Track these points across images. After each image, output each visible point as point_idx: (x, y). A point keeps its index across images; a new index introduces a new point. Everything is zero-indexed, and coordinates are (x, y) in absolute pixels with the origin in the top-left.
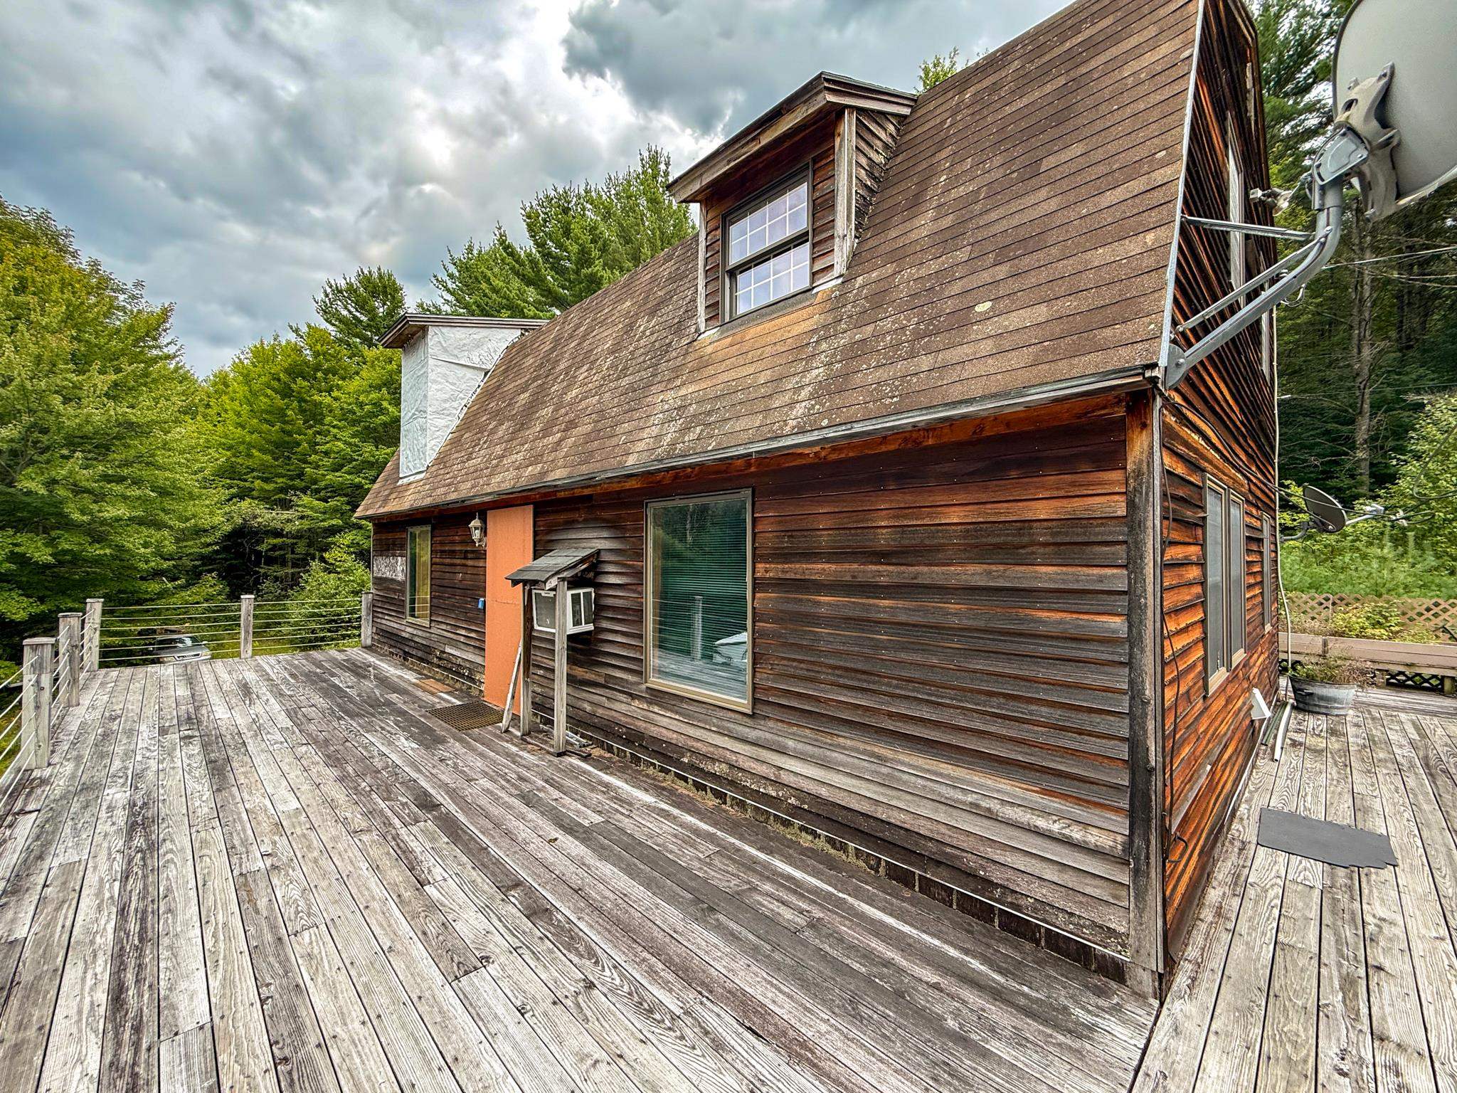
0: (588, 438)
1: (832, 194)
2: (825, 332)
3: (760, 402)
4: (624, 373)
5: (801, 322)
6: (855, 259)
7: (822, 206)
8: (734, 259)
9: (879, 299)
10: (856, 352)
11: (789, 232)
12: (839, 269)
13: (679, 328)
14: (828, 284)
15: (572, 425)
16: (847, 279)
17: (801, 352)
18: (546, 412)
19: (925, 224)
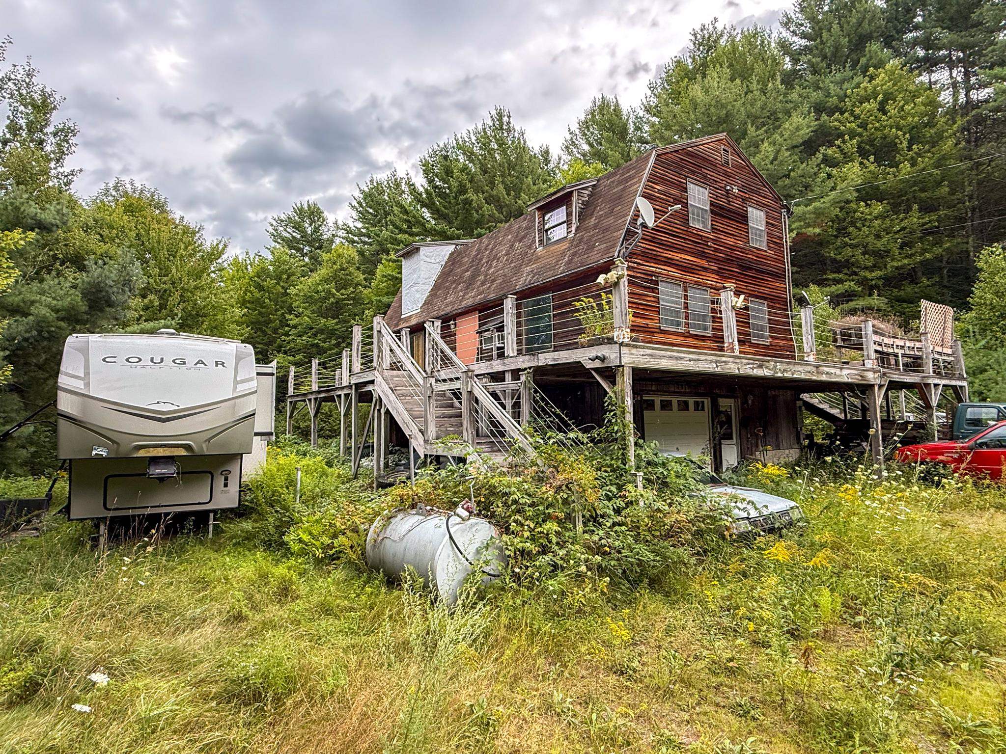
0: (501, 284)
1: (571, 212)
2: (569, 249)
3: (553, 267)
4: (512, 262)
5: (564, 246)
6: (577, 228)
7: (569, 215)
8: (546, 227)
9: (581, 240)
10: (574, 254)
11: (561, 221)
12: (574, 231)
13: (530, 247)
14: (571, 235)
15: (494, 281)
16: (575, 234)
17: (563, 254)
18: (482, 278)
19: (593, 221)
